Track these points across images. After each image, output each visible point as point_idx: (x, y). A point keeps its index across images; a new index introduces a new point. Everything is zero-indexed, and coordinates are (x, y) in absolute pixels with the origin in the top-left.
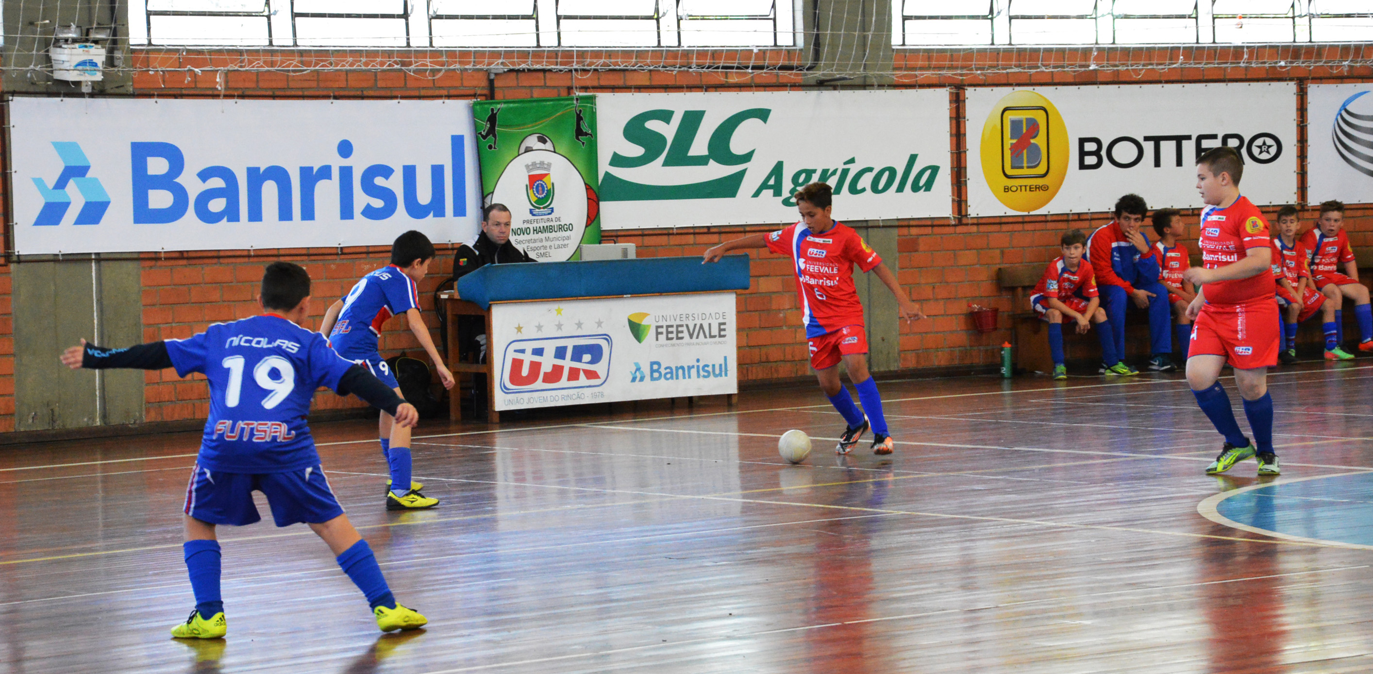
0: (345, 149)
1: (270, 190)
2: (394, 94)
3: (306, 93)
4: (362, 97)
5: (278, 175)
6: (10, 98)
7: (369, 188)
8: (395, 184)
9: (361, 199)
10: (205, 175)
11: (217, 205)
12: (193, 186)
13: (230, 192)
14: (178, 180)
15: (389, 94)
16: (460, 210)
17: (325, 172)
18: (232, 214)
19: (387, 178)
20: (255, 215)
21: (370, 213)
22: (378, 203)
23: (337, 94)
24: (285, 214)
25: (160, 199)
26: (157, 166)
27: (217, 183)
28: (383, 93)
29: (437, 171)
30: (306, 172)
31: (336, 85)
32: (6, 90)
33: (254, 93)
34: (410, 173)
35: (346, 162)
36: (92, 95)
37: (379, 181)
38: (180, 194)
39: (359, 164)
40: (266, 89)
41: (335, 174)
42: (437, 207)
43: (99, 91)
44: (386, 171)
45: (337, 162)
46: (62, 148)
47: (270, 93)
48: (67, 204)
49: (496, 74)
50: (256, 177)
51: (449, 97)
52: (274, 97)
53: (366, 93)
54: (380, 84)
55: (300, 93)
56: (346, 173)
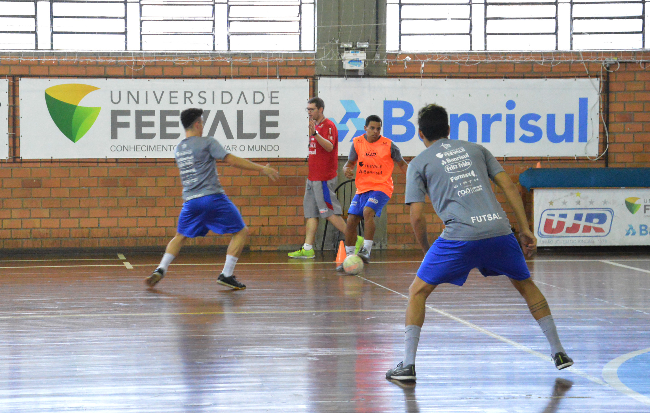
0: (511, 105)
1: (463, 126)
2: (543, 75)
3: (488, 75)
4: (523, 77)
5: (470, 119)
6: (319, 78)
7: (525, 126)
8: (542, 124)
9: (519, 132)
14: (410, 120)
15: (540, 75)
16: (583, 138)
17: (498, 117)
19: (536, 120)
21: (524, 139)
22: (530, 134)
23: (507, 76)
24: (472, 139)
25: (399, 130)
26: (398, 113)
28: (536, 75)
29: (569, 118)
30: (486, 117)
31: (508, 71)
32: (317, 74)
33: (457, 75)
34: (551, 119)
35: (511, 112)
36: (364, 76)
37: (531, 122)
38: (410, 127)
39: (518, 113)
40: (465, 73)
41: (504, 118)
42: (568, 137)
43: (368, 75)
44: (536, 117)
45: (505, 112)
46: (346, 103)
47: (467, 75)
48: (347, 131)
49: (610, 64)
51: (579, 77)
52: (469, 77)
53: (526, 75)
54: (535, 70)
55: (485, 75)
56: (510, 119)
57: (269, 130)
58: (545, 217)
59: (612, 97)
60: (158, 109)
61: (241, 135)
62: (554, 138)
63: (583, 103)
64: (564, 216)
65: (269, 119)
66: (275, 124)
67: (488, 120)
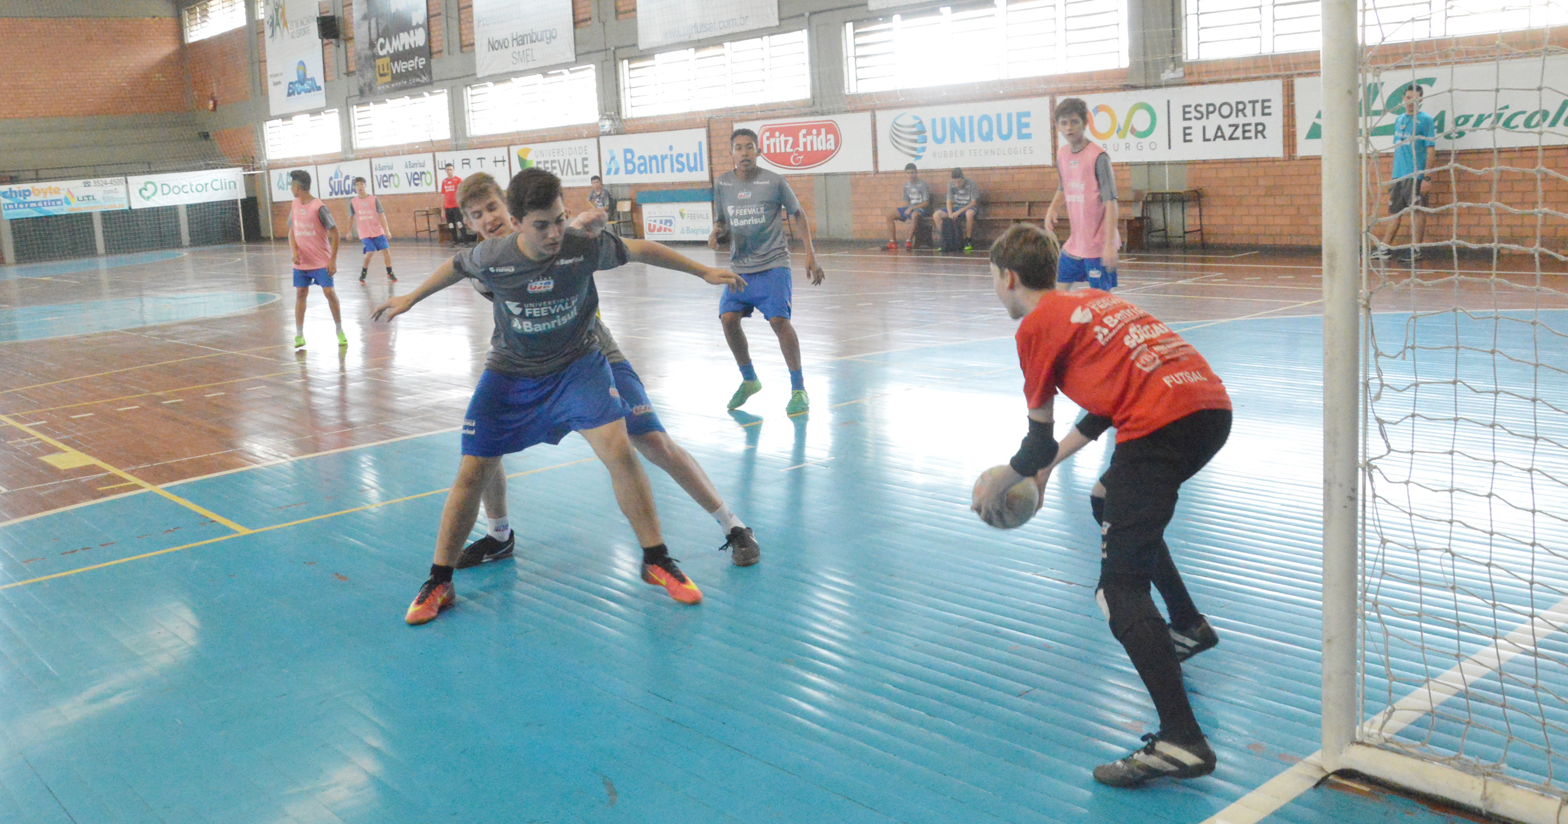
0: (671, 148)
1: (654, 162)
4: (676, 130)
5: (655, 157)
6: (601, 137)
7: (678, 162)
8: (684, 160)
10: (640, 158)
11: (642, 168)
12: (637, 162)
13: (644, 164)
16: (702, 170)
17: (666, 157)
18: (645, 171)
19: (682, 158)
20: (651, 171)
22: (680, 167)
24: (658, 172)
25: (630, 167)
26: (629, 156)
27: (642, 161)
29: (695, 155)
30: (662, 156)
34: (688, 155)
35: (671, 153)
37: (680, 159)
38: (634, 164)
39: (675, 153)
41: (669, 156)
42: (695, 168)
44: (681, 155)
46: (611, 152)
48: (612, 168)
50: (651, 158)
56: (671, 156)
57: (586, 169)
58: (648, 222)
59: (712, 139)
60: (550, 159)
61: (578, 173)
62: (691, 169)
63: (700, 143)
64: (655, 221)
65: (586, 163)
66: (586, 166)
67: (664, 158)
